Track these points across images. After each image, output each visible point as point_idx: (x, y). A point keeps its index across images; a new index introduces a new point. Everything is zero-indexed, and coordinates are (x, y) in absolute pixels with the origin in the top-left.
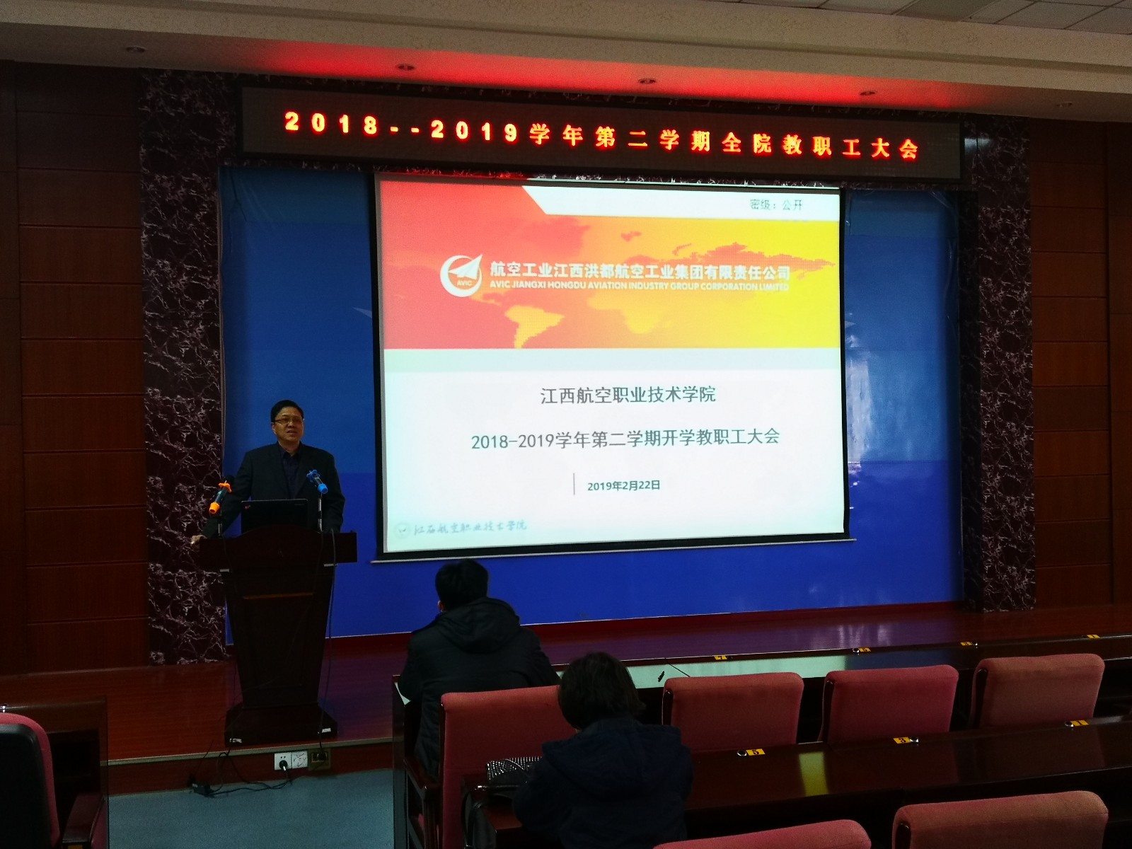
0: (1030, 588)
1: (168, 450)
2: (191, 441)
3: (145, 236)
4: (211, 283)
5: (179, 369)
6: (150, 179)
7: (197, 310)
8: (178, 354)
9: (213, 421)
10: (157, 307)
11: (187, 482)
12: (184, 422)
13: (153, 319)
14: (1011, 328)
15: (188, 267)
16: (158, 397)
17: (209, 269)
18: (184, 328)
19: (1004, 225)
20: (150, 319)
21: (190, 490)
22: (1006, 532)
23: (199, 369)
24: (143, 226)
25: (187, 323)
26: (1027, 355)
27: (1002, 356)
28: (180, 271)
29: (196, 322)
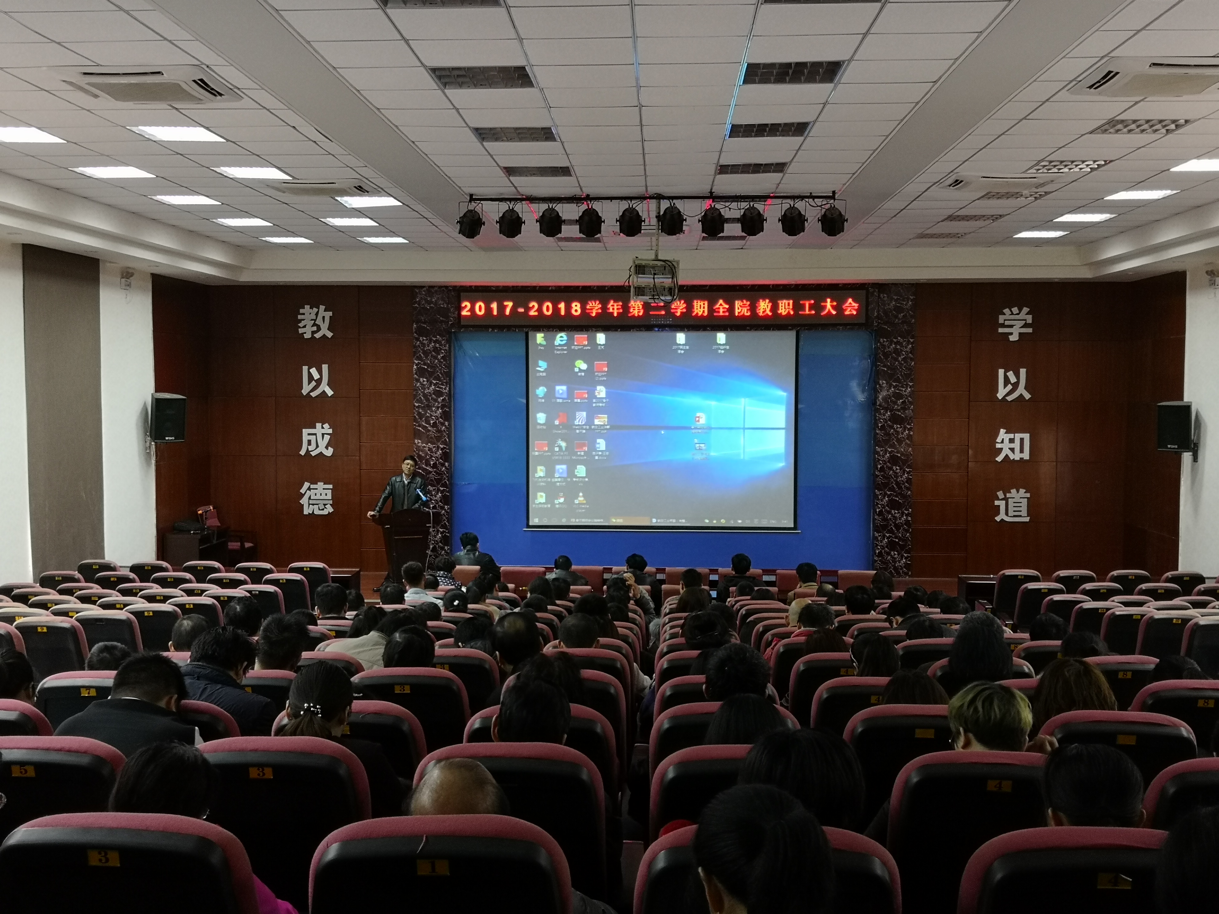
0: (907, 566)
1: (424, 469)
2: (435, 465)
3: (415, 367)
4: (445, 389)
5: (429, 431)
6: (418, 339)
7: (439, 402)
8: (429, 424)
9: (446, 456)
10: (420, 401)
11: (432, 486)
12: (432, 456)
13: (418, 407)
14: (898, 410)
15: (434, 382)
16: (420, 444)
17: (445, 382)
18: (432, 411)
19: (895, 349)
20: (417, 407)
21: (434, 489)
22: (891, 531)
23: (439, 431)
24: (414, 362)
25: (434, 408)
26: (909, 427)
27: (892, 427)
28: (431, 383)
29: (438, 408)
